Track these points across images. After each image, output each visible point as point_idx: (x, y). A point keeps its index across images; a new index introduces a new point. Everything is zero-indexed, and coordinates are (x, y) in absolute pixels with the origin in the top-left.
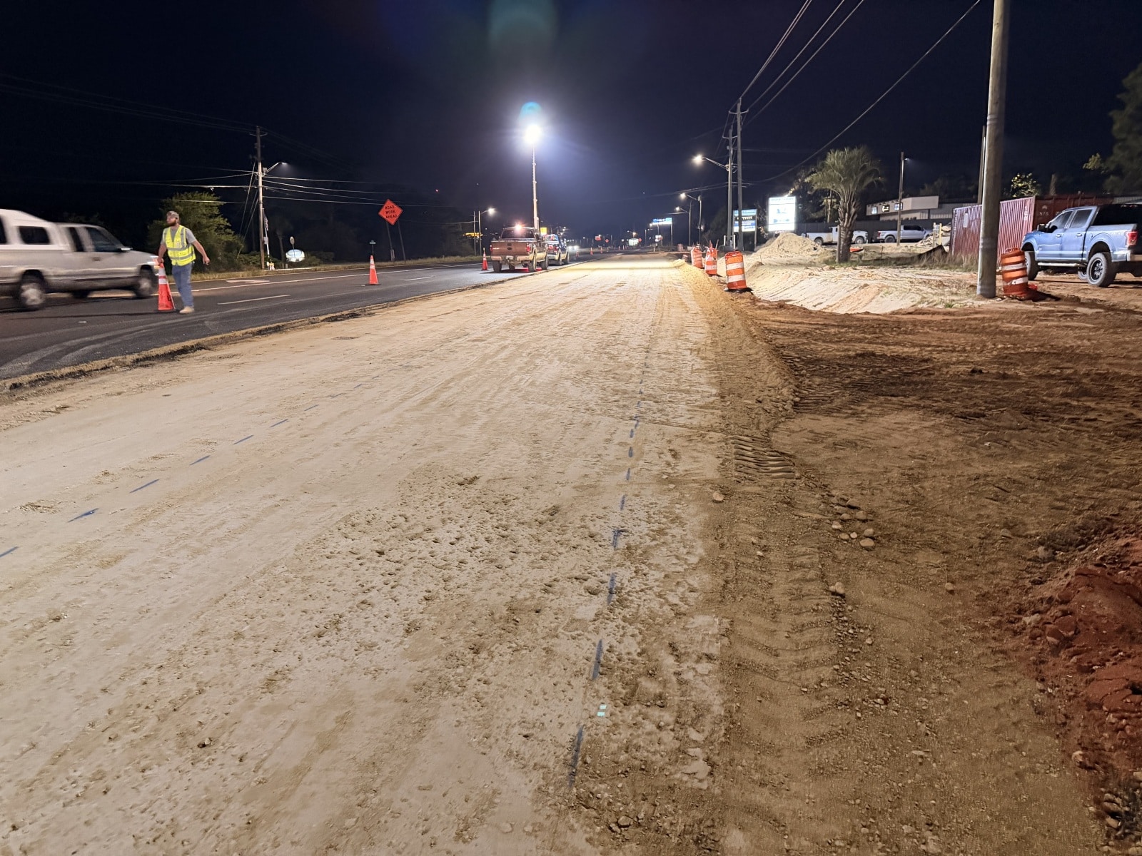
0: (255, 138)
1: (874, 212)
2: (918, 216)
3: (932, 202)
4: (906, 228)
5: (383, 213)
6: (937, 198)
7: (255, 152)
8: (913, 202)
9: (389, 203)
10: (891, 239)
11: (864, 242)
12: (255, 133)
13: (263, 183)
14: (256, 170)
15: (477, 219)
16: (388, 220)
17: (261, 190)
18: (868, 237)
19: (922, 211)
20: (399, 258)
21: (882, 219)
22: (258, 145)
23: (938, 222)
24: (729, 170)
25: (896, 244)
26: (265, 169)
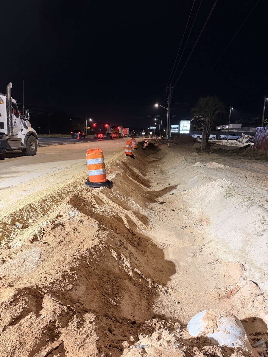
1: (219, 128)
2: (234, 131)
3: (239, 126)
4: (230, 135)
8: (233, 126)
10: (225, 138)
18: (216, 137)
21: (221, 131)
23: (244, 133)
24: (168, 110)
25: (227, 140)
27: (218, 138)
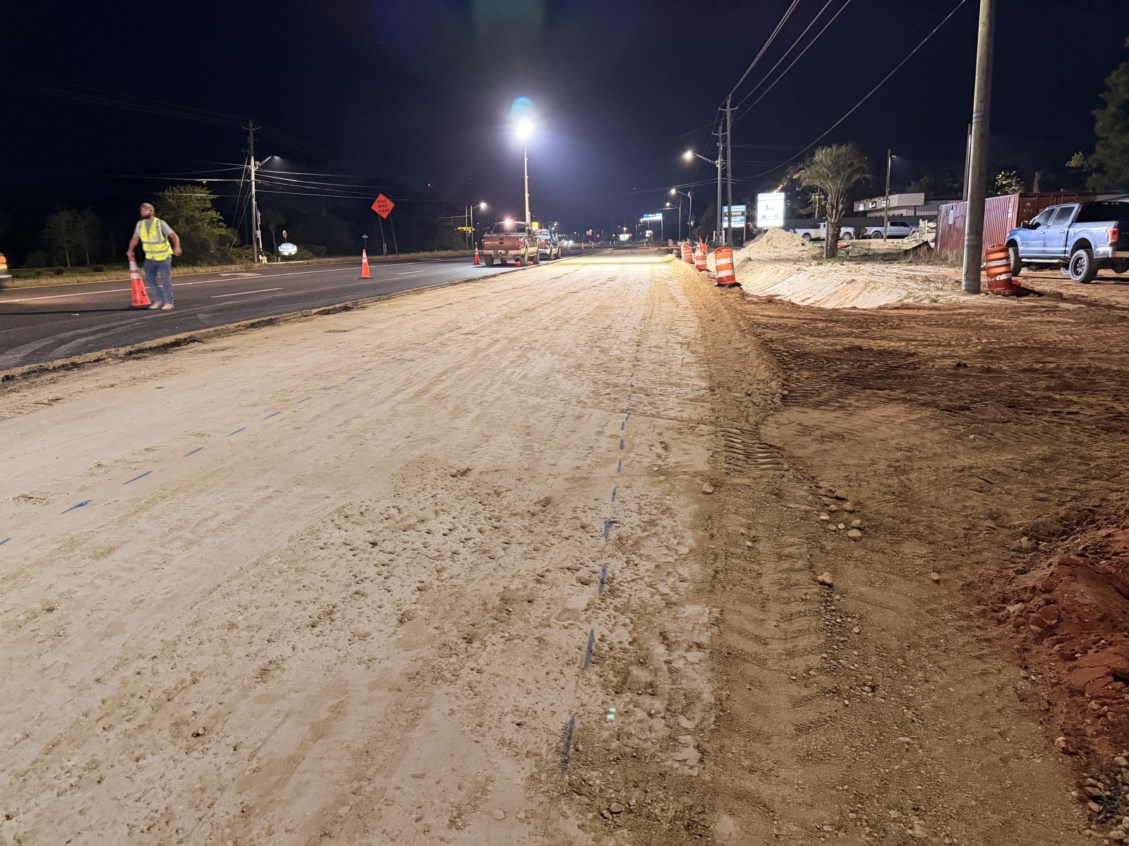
0: (248, 132)
1: (861, 208)
2: (904, 212)
3: (918, 198)
4: (892, 224)
5: (375, 207)
6: (922, 195)
7: (248, 145)
8: (899, 199)
9: (381, 197)
10: (877, 235)
11: (851, 238)
12: (248, 127)
13: (256, 177)
14: (249, 163)
15: (469, 213)
16: (381, 214)
17: (253, 183)
18: (855, 233)
19: (908, 207)
20: (391, 252)
21: (868, 215)
22: (251, 139)
23: (924, 218)
24: (718, 166)
25: (882, 240)
26: (258, 163)
27: (860, 235)
